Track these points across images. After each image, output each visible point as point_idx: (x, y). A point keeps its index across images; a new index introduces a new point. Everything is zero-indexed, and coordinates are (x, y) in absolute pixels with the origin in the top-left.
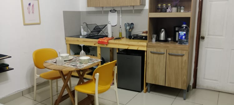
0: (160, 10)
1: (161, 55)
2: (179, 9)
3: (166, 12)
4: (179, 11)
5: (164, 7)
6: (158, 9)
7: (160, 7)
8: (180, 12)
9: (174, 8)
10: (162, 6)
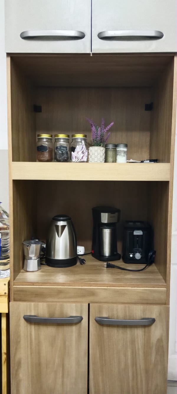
0: (46, 155)
1: (67, 329)
2: (110, 153)
3: (68, 159)
4: (110, 159)
5: (62, 142)
6: (41, 149)
7: (45, 143)
8: (115, 161)
9: (96, 148)
10: (54, 140)
